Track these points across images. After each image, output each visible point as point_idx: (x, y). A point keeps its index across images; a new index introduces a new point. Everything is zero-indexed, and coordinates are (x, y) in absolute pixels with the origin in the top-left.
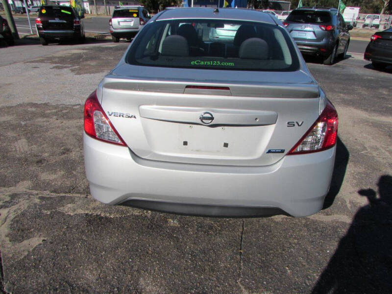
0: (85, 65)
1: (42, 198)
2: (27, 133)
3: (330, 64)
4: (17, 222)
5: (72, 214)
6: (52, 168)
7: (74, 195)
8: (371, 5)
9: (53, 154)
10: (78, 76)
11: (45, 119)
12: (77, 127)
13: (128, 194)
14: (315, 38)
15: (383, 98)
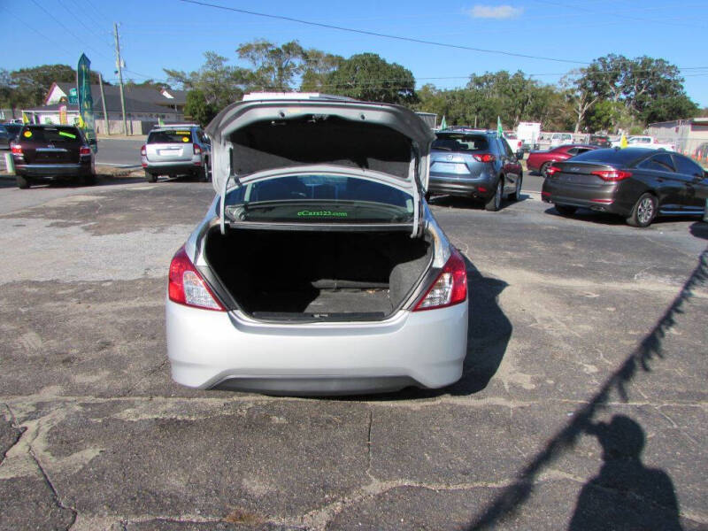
0: (106, 221)
1: (85, 405)
2: (34, 324)
3: (496, 210)
4: (56, 433)
5: (135, 420)
6: (90, 368)
7: (132, 398)
8: (559, 117)
9: (86, 350)
10: (98, 237)
11: (59, 303)
12: (113, 312)
13: (226, 371)
14: (469, 173)
15: (566, 255)
